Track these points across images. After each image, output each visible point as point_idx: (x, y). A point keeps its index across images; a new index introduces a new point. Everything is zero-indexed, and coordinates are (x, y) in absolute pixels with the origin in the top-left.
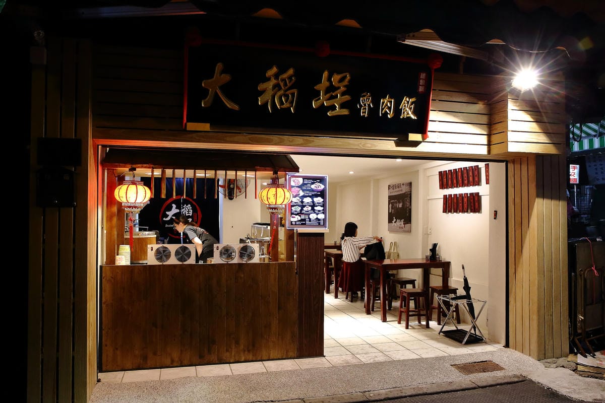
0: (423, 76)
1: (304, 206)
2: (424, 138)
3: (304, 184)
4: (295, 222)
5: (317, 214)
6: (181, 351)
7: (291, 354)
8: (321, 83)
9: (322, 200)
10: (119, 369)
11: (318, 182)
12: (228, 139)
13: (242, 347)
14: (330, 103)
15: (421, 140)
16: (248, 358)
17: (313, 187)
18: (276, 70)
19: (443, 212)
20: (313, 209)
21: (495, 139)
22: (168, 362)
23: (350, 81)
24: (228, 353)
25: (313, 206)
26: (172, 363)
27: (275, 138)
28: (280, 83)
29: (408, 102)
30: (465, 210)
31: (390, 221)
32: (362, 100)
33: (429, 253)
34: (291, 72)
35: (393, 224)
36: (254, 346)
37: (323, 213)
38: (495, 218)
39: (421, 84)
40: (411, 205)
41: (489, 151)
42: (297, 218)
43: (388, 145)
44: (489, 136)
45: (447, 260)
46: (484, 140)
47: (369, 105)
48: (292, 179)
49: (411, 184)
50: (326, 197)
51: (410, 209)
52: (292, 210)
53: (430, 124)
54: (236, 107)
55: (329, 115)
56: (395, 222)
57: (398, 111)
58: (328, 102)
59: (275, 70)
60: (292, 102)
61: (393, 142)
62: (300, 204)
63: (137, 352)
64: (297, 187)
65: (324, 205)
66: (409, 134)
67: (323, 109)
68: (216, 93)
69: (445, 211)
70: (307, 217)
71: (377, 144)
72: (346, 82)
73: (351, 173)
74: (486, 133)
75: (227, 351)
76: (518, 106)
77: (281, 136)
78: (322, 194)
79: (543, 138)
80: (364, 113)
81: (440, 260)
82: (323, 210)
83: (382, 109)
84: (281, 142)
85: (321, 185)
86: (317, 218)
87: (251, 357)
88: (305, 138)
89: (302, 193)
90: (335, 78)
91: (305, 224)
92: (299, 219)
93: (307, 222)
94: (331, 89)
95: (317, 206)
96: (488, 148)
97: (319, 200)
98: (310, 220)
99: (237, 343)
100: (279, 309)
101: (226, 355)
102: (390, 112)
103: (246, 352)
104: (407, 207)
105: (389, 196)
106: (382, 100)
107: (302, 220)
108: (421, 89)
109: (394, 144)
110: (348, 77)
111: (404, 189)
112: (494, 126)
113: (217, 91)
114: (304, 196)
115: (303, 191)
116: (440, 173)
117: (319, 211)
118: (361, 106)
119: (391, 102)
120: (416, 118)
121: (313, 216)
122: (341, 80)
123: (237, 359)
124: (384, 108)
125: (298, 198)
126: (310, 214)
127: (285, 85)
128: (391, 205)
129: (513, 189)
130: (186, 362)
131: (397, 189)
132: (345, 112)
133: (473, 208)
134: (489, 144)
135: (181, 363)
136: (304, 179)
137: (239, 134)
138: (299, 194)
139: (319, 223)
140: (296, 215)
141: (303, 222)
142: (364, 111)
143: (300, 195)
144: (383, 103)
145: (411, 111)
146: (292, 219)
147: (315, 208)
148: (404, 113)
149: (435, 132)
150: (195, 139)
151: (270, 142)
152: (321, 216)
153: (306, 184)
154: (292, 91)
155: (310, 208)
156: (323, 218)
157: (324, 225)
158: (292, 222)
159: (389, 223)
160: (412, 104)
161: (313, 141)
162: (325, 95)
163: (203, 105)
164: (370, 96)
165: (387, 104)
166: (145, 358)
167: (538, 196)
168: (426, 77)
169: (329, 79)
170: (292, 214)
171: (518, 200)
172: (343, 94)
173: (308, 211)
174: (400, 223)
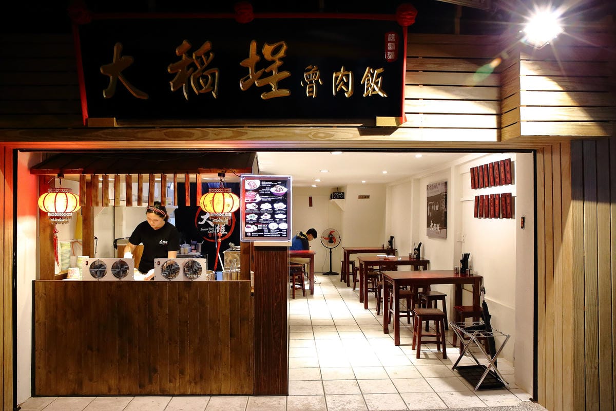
0: (391, 37)
1: (262, 214)
2: (399, 123)
3: (261, 188)
4: (251, 233)
5: (278, 224)
6: (120, 379)
7: (246, 390)
8: (249, 57)
9: (285, 206)
10: (53, 394)
11: (280, 184)
12: (139, 135)
13: (187, 378)
14: (264, 82)
15: (394, 124)
16: (195, 391)
17: (273, 190)
18: (189, 45)
19: (475, 217)
20: (273, 218)
21: (507, 119)
22: (105, 389)
23: (286, 52)
24: (172, 385)
25: (273, 213)
26: (109, 392)
27: (197, 132)
28: (195, 61)
29: (372, 75)
30: (497, 215)
31: (428, 225)
32: (306, 76)
33: (459, 266)
34: (207, 46)
35: (431, 229)
36: (201, 377)
37: (286, 222)
38: (522, 227)
39: (389, 49)
40: (446, 207)
41: (500, 137)
42: (253, 228)
43: (350, 133)
44: (499, 115)
45: (480, 274)
46: (493, 121)
47: (317, 82)
48: (247, 182)
49: (446, 183)
50: (290, 202)
51: (446, 213)
52: (246, 218)
53: (405, 102)
54: (145, 97)
55: (263, 98)
56: (433, 227)
57: (358, 88)
58: (260, 81)
59: (186, 44)
60: (213, 85)
61: (356, 129)
62: (257, 211)
63: (71, 377)
64: (253, 191)
65: (286, 213)
66: (377, 117)
67: (254, 91)
68: (119, 81)
69: (476, 216)
70: (265, 227)
71: (333, 133)
72: (282, 53)
73: (385, 172)
74: (495, 113)
75: (170, 381)
76: (538, 70)
77: (204, 129)
78: (285, 199)
79: (579, 114)
80: (311, 92)
81: (471, 273)
82: (286, 218)
83: (336, 86)
84: (205, 136)
85: (283, 187)
86: (278, 229)
87: (198, 391)
88: (235, 129)
89: (258, 198)
90: (267, 50)
91: (263, 236)
92: (256, 229)
93: (266, 233)
94: (263, 64)
95: (278, 214)
96: (497, 132)
97: (280, 206)
98: (269, 230)
99: (182, 373)
100: (231, 335)
101: (169, 386)
102: (348, 88)
103: (193, 384)
104: (442, 210)
105: (427, 198)
106: (334, 75)
107: (259, 231)
108: (390, 56)
109: (358, 133)
110: (285, 47)
111: (440, 190)
112: (505, 101)
113: (120, 78)
114: (261, 202)
115: (261, 195)
116: (473, 170)
117: (281, 219)
118: (305, 84)
119: (347, 77)
120: (385, 96)
121: (273, 226)
122: (275, 52)
123: (182, 391)
124: (339, 85)
125: (255, 204)
126: (268, 224)
127: (202, 63)
128: (429, 207)
129: (543, 188)
130: (124, 391)
131: (435, 190)
132: (285, 92)
133: (505, 212)
134: (500, 128)
135: (119, 392)
136: (261, 181)
137: (153, 129)
138: (255, 200)
139: (281, 235)
140: (252, 224)
141: (260, 234)
142: (311, 90)
143: (257, 201)
144: (337, 78)
145: (377, 86)
146: (247, 230)
147: (276, 216)
148: (368, 89)
149: (418, 113)
150: (101, 137)
151: (190, 137)
152: (283, 226)
153: (265, 187)
154: (212, 70)
155: (269, 216)
156: (286, 227)
157: (287, 237)
158: (246, 233)
159: (427, 227)
160: (378, 77)
161: (247, 133)
162: (256, 72)
163: (105, 96)
164: (316, 70)
165: (343, 80)
166: (80, 384)
167: (574, 197)
168: (396, 38)
169: (259, 52)
170: (247, 223)
171: (548, 203)
172: (280, 69)
173: (267, 220)
174: (436, 228)
